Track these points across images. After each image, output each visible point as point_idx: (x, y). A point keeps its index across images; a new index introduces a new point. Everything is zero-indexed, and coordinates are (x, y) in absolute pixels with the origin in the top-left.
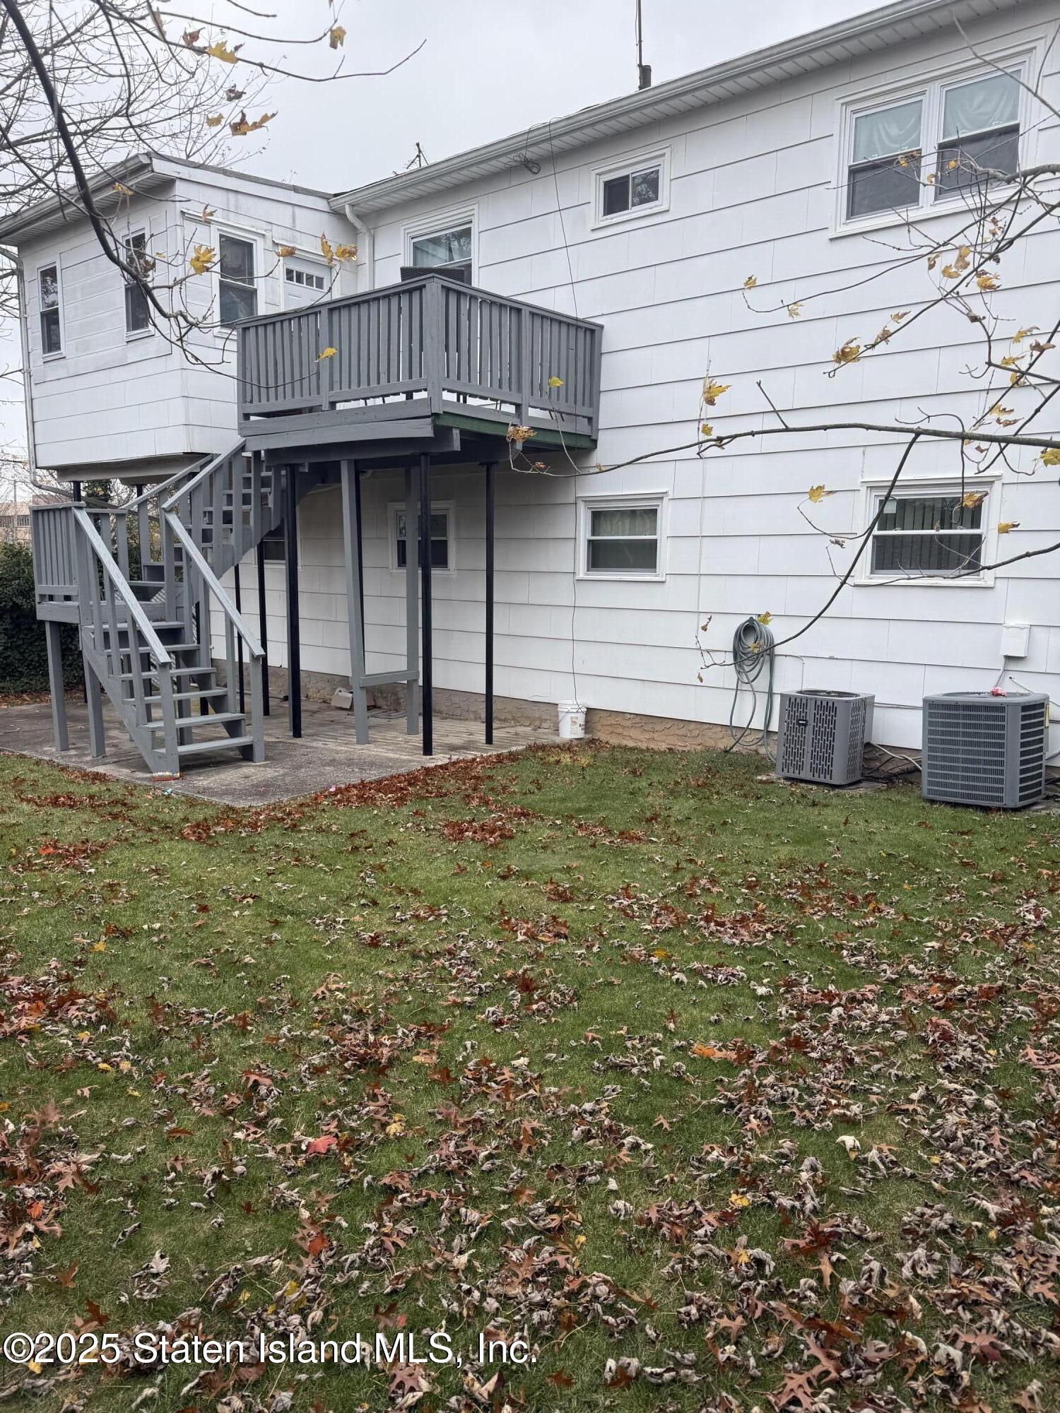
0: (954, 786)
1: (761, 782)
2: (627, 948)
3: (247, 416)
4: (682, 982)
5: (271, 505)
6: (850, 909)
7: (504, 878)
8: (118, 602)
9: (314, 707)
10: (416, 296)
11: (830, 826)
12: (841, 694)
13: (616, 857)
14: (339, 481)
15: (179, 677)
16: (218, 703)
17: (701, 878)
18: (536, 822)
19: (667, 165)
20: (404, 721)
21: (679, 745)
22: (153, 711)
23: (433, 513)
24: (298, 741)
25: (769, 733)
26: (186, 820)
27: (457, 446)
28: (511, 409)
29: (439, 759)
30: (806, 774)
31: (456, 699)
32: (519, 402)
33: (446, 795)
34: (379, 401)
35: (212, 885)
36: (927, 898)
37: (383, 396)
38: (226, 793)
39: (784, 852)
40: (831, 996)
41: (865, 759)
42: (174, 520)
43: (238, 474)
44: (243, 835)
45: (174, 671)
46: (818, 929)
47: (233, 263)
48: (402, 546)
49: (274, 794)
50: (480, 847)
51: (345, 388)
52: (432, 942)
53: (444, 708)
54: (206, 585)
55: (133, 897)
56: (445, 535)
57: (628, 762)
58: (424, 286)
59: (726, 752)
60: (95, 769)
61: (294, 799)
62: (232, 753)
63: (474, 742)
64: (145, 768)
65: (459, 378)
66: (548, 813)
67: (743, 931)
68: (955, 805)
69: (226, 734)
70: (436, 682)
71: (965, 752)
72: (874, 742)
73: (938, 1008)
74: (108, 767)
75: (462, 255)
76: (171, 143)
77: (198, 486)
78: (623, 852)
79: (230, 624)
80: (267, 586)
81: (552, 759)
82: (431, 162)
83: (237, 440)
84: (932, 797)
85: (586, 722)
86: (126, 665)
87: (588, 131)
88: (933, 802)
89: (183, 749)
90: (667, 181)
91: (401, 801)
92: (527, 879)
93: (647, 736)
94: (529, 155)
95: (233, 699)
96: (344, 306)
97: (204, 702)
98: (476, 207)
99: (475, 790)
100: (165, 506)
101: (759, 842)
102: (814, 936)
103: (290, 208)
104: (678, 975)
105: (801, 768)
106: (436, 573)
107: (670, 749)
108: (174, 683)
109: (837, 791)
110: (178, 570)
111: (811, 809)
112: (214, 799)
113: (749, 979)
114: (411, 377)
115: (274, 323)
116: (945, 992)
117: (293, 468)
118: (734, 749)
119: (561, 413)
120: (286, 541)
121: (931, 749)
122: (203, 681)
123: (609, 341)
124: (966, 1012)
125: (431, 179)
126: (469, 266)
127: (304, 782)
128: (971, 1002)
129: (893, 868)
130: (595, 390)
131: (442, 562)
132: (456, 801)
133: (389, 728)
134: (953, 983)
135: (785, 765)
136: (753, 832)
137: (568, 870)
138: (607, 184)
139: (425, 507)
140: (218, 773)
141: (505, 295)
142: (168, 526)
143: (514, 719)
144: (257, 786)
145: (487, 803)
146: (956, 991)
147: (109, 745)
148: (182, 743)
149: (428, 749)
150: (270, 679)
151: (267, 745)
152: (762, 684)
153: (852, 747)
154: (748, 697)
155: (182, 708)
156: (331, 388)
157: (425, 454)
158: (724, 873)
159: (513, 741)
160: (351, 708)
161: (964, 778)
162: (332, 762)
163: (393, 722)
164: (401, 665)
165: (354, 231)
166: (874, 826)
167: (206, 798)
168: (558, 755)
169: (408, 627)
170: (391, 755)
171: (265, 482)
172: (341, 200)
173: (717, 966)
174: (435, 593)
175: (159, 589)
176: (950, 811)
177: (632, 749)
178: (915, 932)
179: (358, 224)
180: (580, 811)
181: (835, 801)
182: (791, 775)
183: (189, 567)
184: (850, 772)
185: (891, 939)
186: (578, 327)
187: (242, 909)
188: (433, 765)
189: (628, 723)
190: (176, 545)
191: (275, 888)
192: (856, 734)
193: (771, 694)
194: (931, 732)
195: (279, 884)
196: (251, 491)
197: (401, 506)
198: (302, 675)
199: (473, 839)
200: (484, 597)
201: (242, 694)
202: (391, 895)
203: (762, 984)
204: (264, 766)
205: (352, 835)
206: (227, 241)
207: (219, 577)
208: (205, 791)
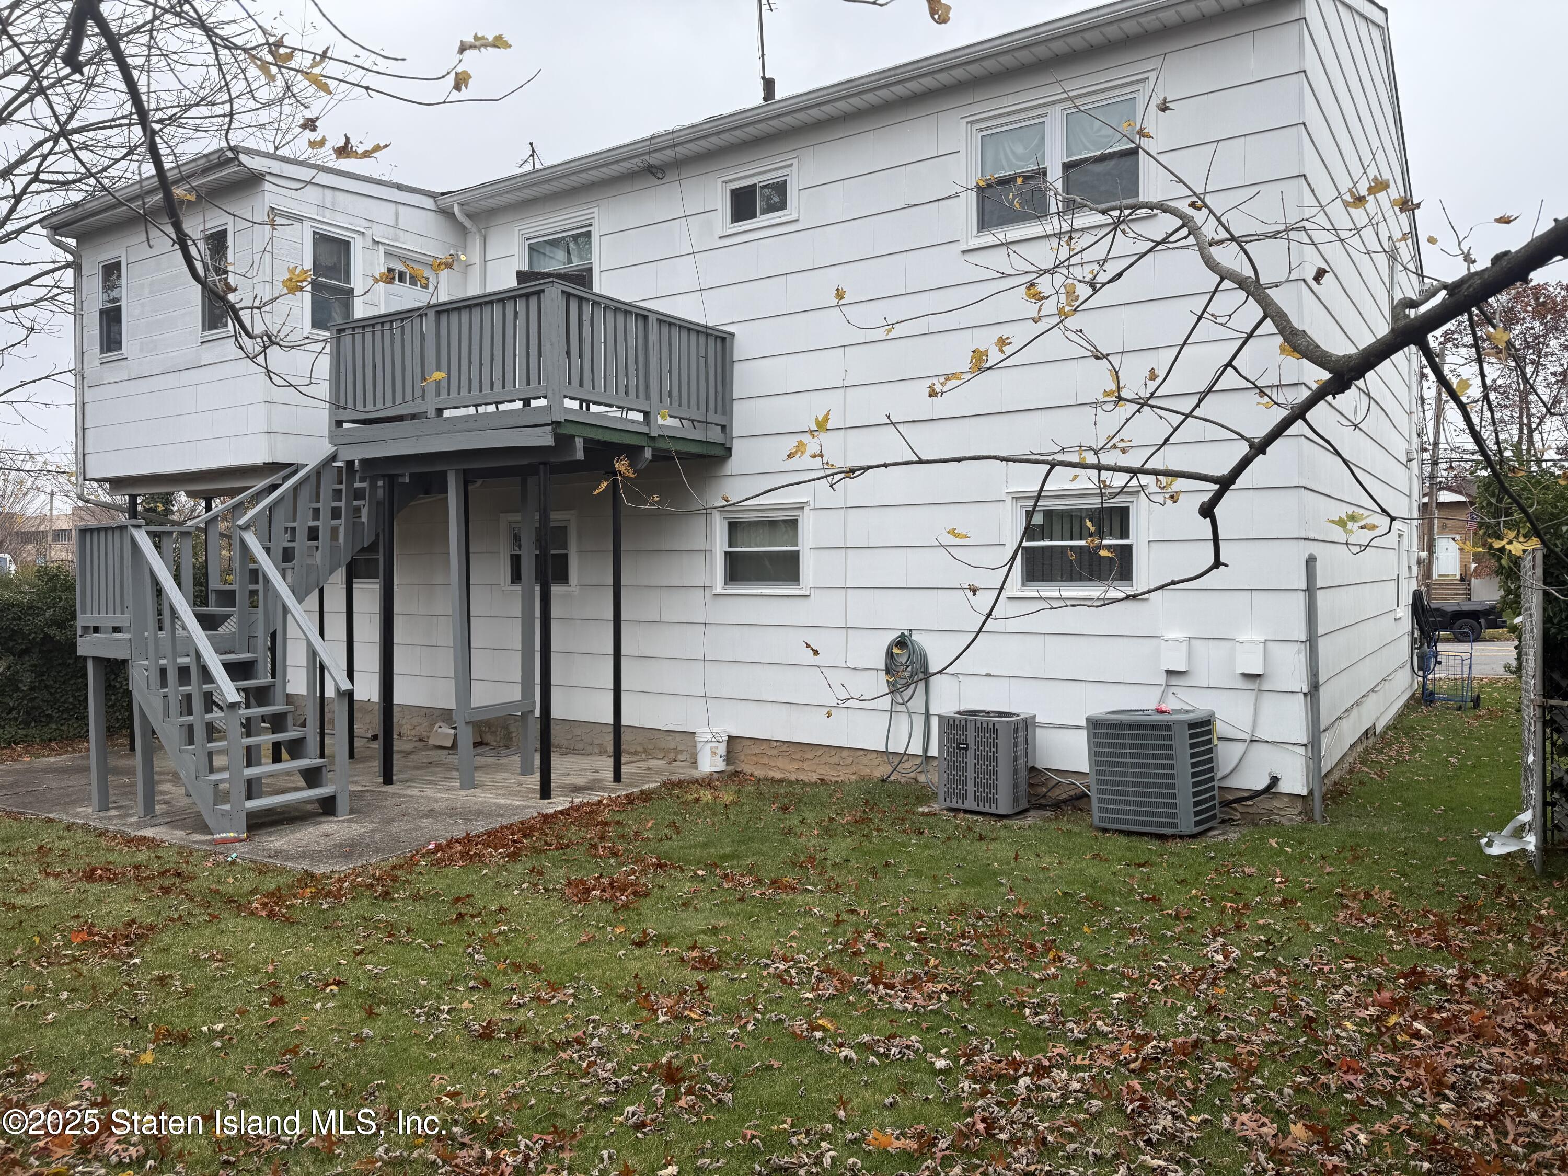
0: (1128, 813)
1: (923, 814)
2: (786, 1024)
3: (339, 424)
4: (851, 1060)
5: (364, 519)
6: (1030, 960)
7: (640, 944)
8: (180, 633)
9: (408, 747)
10: (534, 301)
11: (1001, 863)
12: (1001, 714)
13: (768, 910)
14: (446, 491)
15: (248, 719)
16: (296, 748)
17: (865, 932)
18: (677, 874)
19: (795, 176)
20: (517, 759)
21: (832, 775)
22: (215, 758)
23: (553, 524)
24: (389, 789)
25: (928, 758)
26: (254, 892)
27: (580, 455)
28: (639, 417)
29: (559, 803)
30: (970, 804)
31: (578, 731)
32: (647, 409)
33: (568, 846)
34: (492, 408)
35: (288, 971)
36: (1108, 942)
37: (497, 403)
38: (303, 855)
39: (953, 896)
40: (1016, 1065)
41: (1031, 785)
42: (251, 540)
43: (328, 484)
44: (325, 907)
45: (243, 712)
46: (997, 985)
47: (328, 261)
48: (516, 562)
49: (361, 855)
50: (610, 908)
51: (454, 394)
52: (557, 1030)
53: (564, 742)
54: (285, 610)
55: (188, 992)
56: (566, 548)
57: (777, 796)
58: (543, 291)
59: (883, 781)
60: (140, 833)
61: (387, 860)
62: (309, 807)
63: (600, 781)
64: (205, 828)
65: (581, 385)
66: (689, 862)
67: (915, 994)
68: (1128, 834)
69: (303, 784)
70: (556, 712)
71: (1134, 775)
72: (1039, 766)
73: (1133, 1071)
74: (158, 829)
75: (581, 258)
76: (258, 134)
77: (281, 499)
78: (776, 906)
79: (313, 654)
80: (356, 609)
81: (690, 797)
82: (548, 163)
83: (327, 449)
84: (1103, 825)
85: (728, 752)
86: (187, 704)
87: (714, 139)
88: (1105, 830)
89: (252, 804)
90: (795, 191)
91: (514, 856)
92: (667, 946)
93: (796, 765)
94: (652, 161)
95: (313, 743)
96: (454, 309)
97: (276, 746)
98: (596, 210)
99: (602, 838)
100: (240, 522)
101: (926, 885)
102: (992, 994)
103: (393, 205)
104: (846, 1052)
105: (964, 797)
106: (556, 589)
107: (822, 780)
108: (243, 726)
109: (1006, 821)
110: (254, 593)
111: (977, 844)
112: (288, 864)
113: (925, 1051)
114: (528, 384)
115: (373, 325)
116: (1137, 1051)
117: (391, 480)
118: (892, 778)
119: (692, 421)
120: (381, 558)
121: (1098, 772)
122: (277, 722)
123: (741, 349)
124: (1162, 1072)
125: (548, 181)
126: (590, 270)
127: (397, 839)
128: (1166, 1061)
129: (1070, 909)
130: (727, 397)
131: (563, 577)
132: (580, 854)
133: (499, 768)
134: (1145, 1039)
135: (947, 795)
136: (919, 874)
137: (715, 930)
138: (733, 192)
139: (545, 518)
140: (293, 832)
141: (628, 301)
142: (243, 545)
143: (645, 751)
144: (341, 845)
145: (616, 855)
146: (1148, 1049)
147: (159, 803)
148: (249, 797)
149: (545, 792)
150: (357, 715)
151: (353, 794)
152: (917, 704)
153: (1017, 772)
154: (904, 718)
155: (251, 757)
156: (438, 394)
157: (545, 464)
158: (889, 924)
159: (644, 778)
160: (454, 746)
161: (1136, 803)
162: (431, 813)
163: (503, 761)
164: (516, 694)
165: (462, 231)
166: (1047, 861)
167: (278, 863)
168: (697, 791)
169: (523, 651)
170: (502, 801)
171: (358, 494)
172: (448, 200)
173: (888, 1038)
174: (555, 612)
175: (227, 617)
176: (1123, 841)
177: (781, 781)
178: (1100, 983)
179: (467, 223)
180: (724, 857)
181: (1003, 833)
182: (954, 805)
183: (266, 590)
184: (1016, 800)
185: (1075, 992)
186: (707, 335)
187: (325, 1000)
188: (551, 811)
189: (775, 752)
190: (252, 566)
191: (365, 972)
192: (1020, 757)
193: (927, 715)
194: (1097, 754)
195: (370, 967)
196: (342, 504)
197: (517, 517)
198: (396, 710)
199: (601, 899)
200: (611, 616)
201: (322, 735)
202: (505, 974)
203: (940, 1056)
204: (349, 821)
205: (458, 899)
206: (321, 239)
207: (300, 601)
208: (276, 854)
